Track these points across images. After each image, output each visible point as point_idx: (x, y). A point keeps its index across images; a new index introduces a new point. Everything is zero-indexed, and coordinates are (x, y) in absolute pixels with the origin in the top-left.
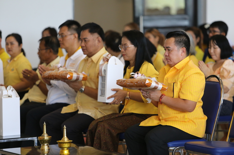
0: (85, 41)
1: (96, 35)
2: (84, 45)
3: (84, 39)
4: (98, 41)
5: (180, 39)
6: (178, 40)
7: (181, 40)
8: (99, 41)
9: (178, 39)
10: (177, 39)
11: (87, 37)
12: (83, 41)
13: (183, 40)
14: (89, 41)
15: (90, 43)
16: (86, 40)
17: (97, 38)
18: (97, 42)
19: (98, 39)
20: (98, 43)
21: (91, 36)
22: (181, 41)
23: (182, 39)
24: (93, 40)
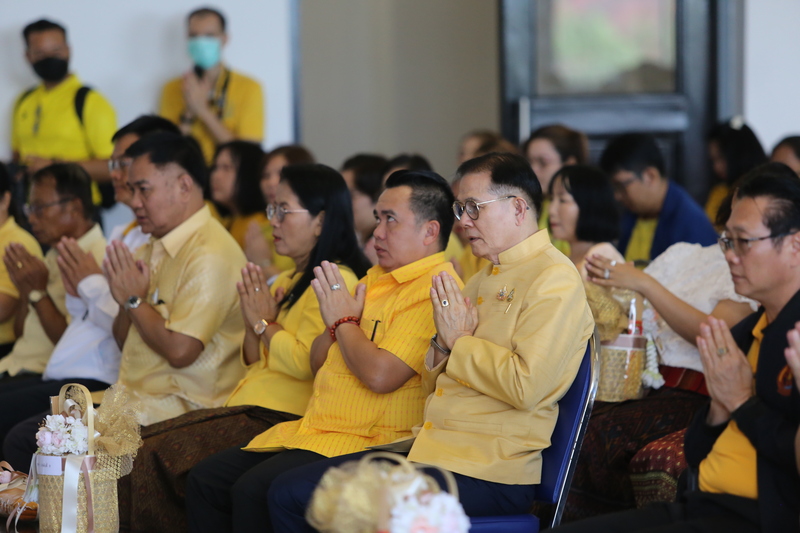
0: (142, 190)
1: (174, 170)
2: (140, 205)
3: (139, 184)
4: (182, 188)
5: (427, 194)
6: (422, 196)
7: (429, 196)
8: (184, 186)
9: (422, 192)
10: (420, 192)
11: (146, 179)
12: (137, 192)
13: (434, 197)
14: (152, 189)
15: (157, 197)
16: (145, 186)
17: (179, 177)
18: (178, 189)
19: (181, 182)
20: (183, 194)
21: (159, 173)
22: (429, 201)
23: (433, 194)
24: (166, 184)
